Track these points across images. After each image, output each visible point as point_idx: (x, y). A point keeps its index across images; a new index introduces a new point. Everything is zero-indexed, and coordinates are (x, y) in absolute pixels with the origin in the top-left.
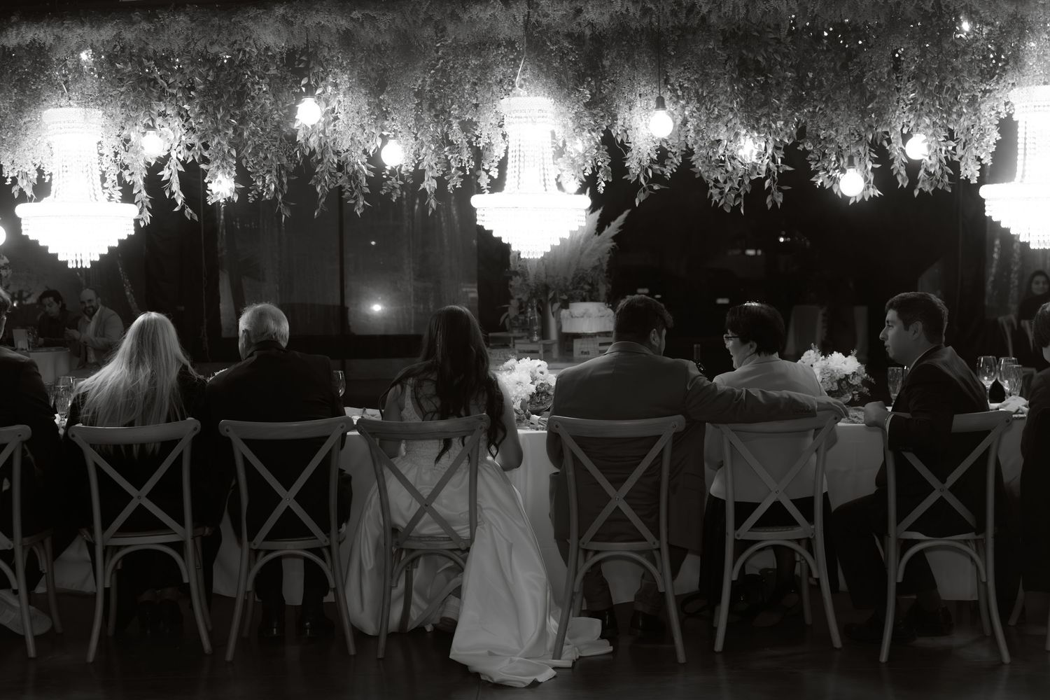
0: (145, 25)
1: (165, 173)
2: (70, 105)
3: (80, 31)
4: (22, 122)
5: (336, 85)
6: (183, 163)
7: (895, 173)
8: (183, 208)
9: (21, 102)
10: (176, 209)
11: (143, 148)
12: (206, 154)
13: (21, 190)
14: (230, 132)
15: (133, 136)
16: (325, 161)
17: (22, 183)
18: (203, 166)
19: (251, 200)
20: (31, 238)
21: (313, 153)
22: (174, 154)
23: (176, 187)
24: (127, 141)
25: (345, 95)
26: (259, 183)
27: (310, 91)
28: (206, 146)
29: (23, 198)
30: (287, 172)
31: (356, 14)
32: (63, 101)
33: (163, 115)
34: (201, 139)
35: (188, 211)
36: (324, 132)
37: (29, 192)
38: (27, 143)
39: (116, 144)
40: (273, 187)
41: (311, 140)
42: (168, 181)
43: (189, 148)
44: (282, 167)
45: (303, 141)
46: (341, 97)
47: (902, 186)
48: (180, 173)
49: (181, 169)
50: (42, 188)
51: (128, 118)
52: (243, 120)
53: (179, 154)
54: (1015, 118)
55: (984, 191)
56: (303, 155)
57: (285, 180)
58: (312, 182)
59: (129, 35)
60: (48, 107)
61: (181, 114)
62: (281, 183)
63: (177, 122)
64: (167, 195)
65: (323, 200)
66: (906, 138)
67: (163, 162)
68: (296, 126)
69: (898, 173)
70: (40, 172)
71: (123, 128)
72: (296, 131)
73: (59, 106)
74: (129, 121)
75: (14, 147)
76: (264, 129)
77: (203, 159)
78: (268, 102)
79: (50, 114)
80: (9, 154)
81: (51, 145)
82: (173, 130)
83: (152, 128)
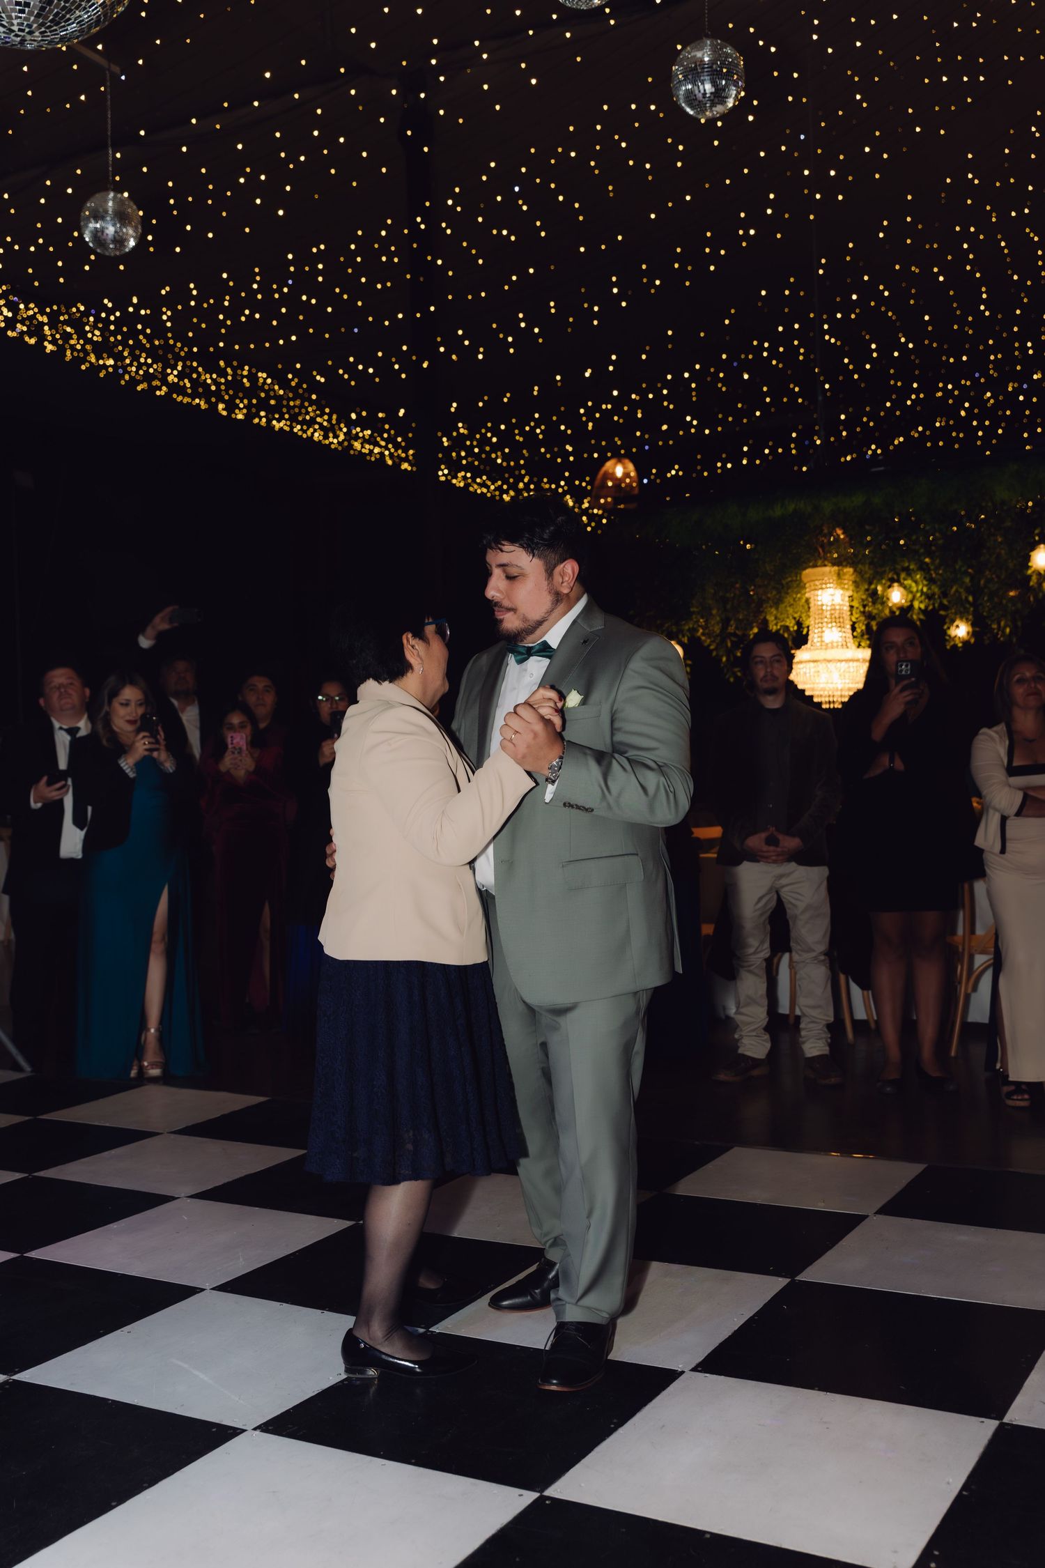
2: (828, 566)
4: (784, 582)
9: (785, 565)
11: (886, 599)
12: (945, 602)
14: (967, 580)
15: (879, 588)
18: (942, 613)
19: (987, 642)
22: (916, 604)
24: (874, 594)
26: (995, 626)
28: (944, 594)
30: (1021, 616)
34: (941, 588)
38: (789, 599)
39: (864, 597)
40: (1007, 630)
43: (929, 597)
44: (1017, 611)
45: (1036, 586)
49: (922, 617)
50: (801, 638)
51: (876, 573)
53: (920, 605)
56: (1036, 597)
57: (1019, 624)
60: (805, 569)
61: (923, 568)
62: (1016, 626)
63: (920, 574)
68: (1029, 572)
70: (799, 624)
71: (870, 584)
72: (1029, 577)
73: (815, 566)
74: (877, 576)
75: (778, 602)
76: (998, 577)
77: (942, 607)
78: (1003, 552)
79: (808, 573)
80: (774, 611)
81: (807, 601)
82: (916, 582)
83: (898, 581)
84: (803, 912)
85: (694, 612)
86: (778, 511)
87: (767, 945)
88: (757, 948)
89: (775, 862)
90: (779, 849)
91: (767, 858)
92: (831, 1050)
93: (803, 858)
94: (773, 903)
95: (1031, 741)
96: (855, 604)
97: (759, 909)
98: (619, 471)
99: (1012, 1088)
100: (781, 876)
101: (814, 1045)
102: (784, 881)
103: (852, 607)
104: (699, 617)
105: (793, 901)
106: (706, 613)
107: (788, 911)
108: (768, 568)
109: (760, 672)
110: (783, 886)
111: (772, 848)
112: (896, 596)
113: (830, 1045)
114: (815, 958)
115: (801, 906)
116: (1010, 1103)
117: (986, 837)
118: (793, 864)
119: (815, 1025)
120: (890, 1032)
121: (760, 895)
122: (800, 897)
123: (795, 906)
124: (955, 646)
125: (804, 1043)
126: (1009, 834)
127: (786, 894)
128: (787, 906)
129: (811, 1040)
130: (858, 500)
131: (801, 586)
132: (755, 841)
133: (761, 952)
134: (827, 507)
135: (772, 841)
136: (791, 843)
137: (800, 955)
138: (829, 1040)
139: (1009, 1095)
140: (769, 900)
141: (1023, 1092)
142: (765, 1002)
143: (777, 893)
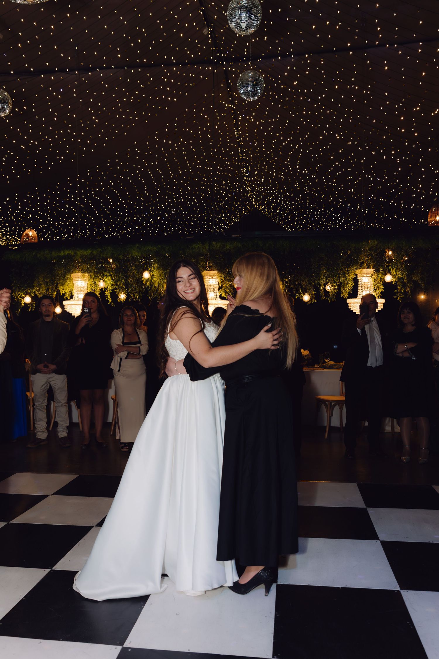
0: (99, 250)
1: (106, 293)
2: (79, 273)
3: (81, 251)
4: (66, 277)
5: (154, 268)
6: (112, 290)
7: (321, 295)
8: (111, 303)
9: (66, 272)
10: (109, 303)
11: (98, 285)
12: (117, 287)
13: (66, 297)
14: (123, 281)
15: (96, 281)
16: (152, 289)
17: (67, 296)
18: (115, 290)
19: (130, 301)
20: (67, 311)
21: (148, 287)
22: (109, 287)
23: (109, 297)
24: (95, 283)
25: (156, 270)
26: (132, 296)
27: (147, 270)
28: (116, 285)
29: (67, 299)
30: (142, 293)
31: (159, 246)
32: (77, 272)
33: (106, 275)
34: (115, 283)
35: (112, 304)
36: (151, 281)
37: (69, 298)
38: (67, 283)
39: (91, 284)
40: (137, 297)
41: (147, 283)
42: (107, 295)
43: (112, 285)
44: (140, 291)
45: (145, 284)
46: (155, 271)
47: (323, 299)
48: (110, 293)
49: (111, 291)
50: (72, 297)
51: (95, 276)
52: (127, 277)
53: (110, 288)
54: (358, 278)
55: (349, 301)
56: (145, 287)
57: (141, 295)
58: (148, 296)
59: (95, 253)
60: (72, 273)
61: (111, 275)
62: (140, 296)
63: (110, 277)
64: (107, 299)
65: (151, 301)
66: (325, 285)
67: (106, 289)
68: (143, 279)
69: (322, 295)
71: (94, 279)
72: (143, 281)
73: (76, 273)
74: (95, 277)
75: (63, 285)
76: (133, 280)
77: (116, 289)
78: (135, 272)
79: (73, 275)
80: (62, 287)
81: (73, 284)
82: (109, 280)
83: (102, 279)
84: (57, 390)
85: (35, 286)
86: (62, 254)
87: (46, 401)
88: (42, 402)
89: (47, 373)
90: (48, 369)
91: (44, 372)
92: (68, 435)
93: (57, 372)
94: (48, 387)
95: (130, 335)
96: (89, 286)
97: (42, 389)
98: (31, 234)
99: (123, 445)
100: (50, 378)
101: (62, 433)
102: (51, 380)
103: (88, 287)
104: (37, 288)
105: (55, 387)
106: (39, 286)
107: (53, 389)
108: (59, 272)
109: (44, 309)
110: (50, 381)
111: (46, 369)
112: (102, 284)
113: (68, 433)
114: (62, 405)
115: (57, 388)
116: (123, 450)
117: (114, 366)
118: (54, 374)
119: (62, 427)
120: (86, 429)
121: (42, 384)
122: (57, 385)
123: (55, 388)
124: (121, 301)
125: (59, 433)
126: (122, 364)
127: (53, 385)
128: (53, 387)
129: (61, 432)
130: (89, 252)
131: (70, 278)
132: (40, 366)
133: (43, 403)
134: (80, 253)
135: (46, 366)
136: (53, 367)
137: (57, 404)
138: (67, 432)
139: (122, 448)
140: (46, 386)
141: (127, 446)
142: (46, 420)
143: (50, 383)
